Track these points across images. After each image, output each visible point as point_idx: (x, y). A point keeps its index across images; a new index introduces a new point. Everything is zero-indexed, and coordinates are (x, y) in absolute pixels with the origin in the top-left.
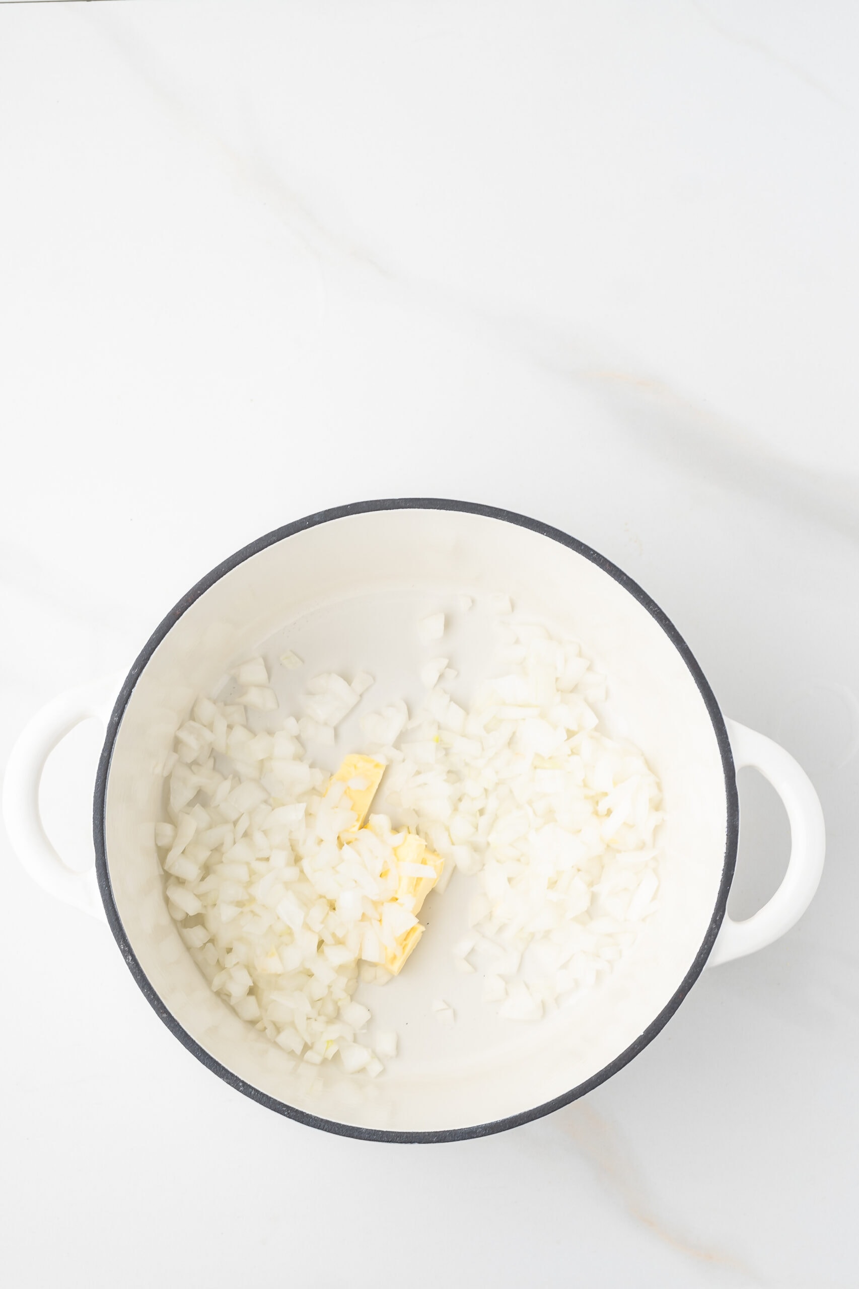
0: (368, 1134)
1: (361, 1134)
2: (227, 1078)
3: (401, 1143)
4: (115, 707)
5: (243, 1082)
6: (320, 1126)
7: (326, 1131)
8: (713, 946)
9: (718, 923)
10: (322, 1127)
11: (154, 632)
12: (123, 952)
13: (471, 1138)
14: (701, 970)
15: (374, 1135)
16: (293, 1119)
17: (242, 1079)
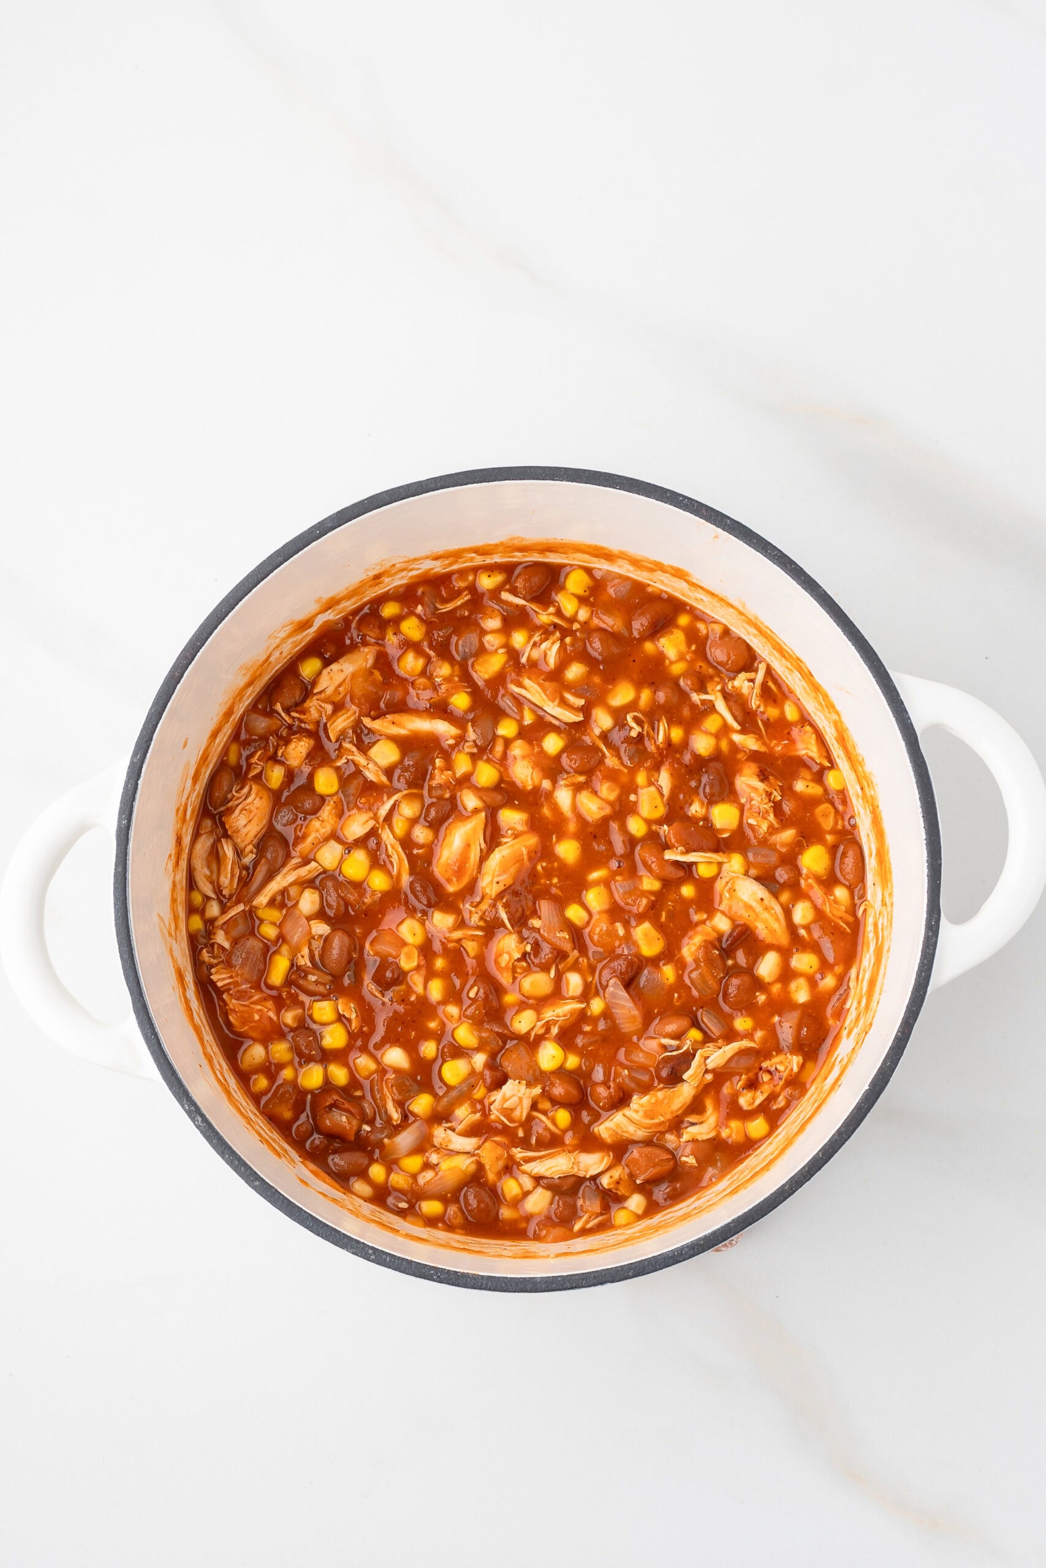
0: (545, 1283)
1: (536, 1284)
2: (352, 1248)
3: (589, 1286)
4: (121, 808)
5: (373, 1248)
6: (482, 1285)
7: (490, 1290)
8: (933, 959)
9: (934, 929)
10: (484, 1286)
11: (151, 704)
12: (189, 1113)
13: (677, 1263)
14: (925, 993)
15: (552, 1283)
16: (446, 1283)
17: (371, 1245)
